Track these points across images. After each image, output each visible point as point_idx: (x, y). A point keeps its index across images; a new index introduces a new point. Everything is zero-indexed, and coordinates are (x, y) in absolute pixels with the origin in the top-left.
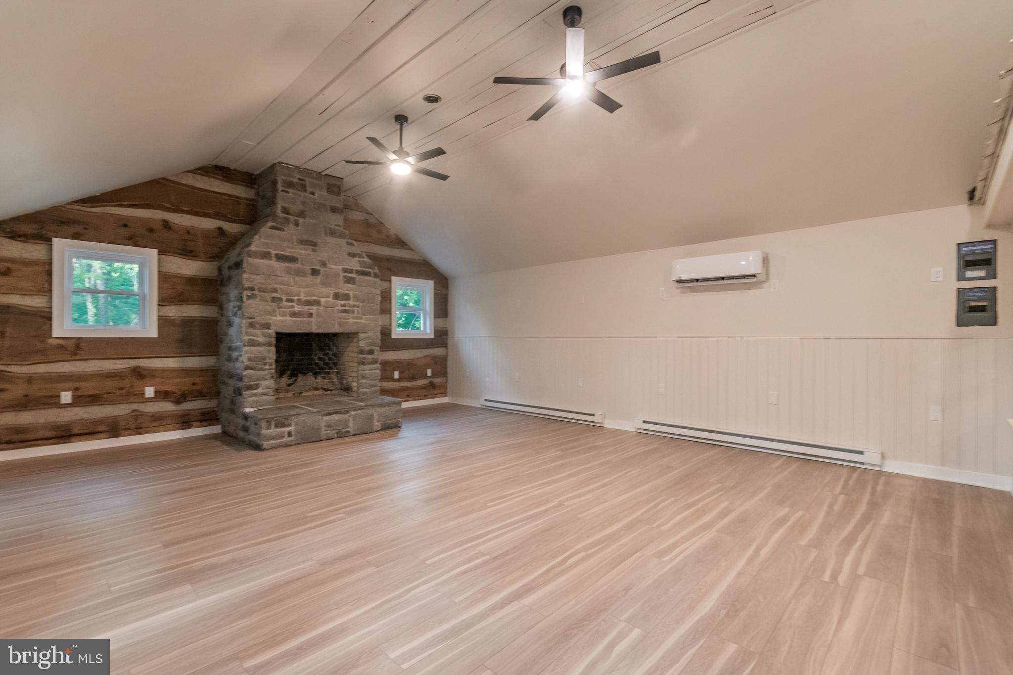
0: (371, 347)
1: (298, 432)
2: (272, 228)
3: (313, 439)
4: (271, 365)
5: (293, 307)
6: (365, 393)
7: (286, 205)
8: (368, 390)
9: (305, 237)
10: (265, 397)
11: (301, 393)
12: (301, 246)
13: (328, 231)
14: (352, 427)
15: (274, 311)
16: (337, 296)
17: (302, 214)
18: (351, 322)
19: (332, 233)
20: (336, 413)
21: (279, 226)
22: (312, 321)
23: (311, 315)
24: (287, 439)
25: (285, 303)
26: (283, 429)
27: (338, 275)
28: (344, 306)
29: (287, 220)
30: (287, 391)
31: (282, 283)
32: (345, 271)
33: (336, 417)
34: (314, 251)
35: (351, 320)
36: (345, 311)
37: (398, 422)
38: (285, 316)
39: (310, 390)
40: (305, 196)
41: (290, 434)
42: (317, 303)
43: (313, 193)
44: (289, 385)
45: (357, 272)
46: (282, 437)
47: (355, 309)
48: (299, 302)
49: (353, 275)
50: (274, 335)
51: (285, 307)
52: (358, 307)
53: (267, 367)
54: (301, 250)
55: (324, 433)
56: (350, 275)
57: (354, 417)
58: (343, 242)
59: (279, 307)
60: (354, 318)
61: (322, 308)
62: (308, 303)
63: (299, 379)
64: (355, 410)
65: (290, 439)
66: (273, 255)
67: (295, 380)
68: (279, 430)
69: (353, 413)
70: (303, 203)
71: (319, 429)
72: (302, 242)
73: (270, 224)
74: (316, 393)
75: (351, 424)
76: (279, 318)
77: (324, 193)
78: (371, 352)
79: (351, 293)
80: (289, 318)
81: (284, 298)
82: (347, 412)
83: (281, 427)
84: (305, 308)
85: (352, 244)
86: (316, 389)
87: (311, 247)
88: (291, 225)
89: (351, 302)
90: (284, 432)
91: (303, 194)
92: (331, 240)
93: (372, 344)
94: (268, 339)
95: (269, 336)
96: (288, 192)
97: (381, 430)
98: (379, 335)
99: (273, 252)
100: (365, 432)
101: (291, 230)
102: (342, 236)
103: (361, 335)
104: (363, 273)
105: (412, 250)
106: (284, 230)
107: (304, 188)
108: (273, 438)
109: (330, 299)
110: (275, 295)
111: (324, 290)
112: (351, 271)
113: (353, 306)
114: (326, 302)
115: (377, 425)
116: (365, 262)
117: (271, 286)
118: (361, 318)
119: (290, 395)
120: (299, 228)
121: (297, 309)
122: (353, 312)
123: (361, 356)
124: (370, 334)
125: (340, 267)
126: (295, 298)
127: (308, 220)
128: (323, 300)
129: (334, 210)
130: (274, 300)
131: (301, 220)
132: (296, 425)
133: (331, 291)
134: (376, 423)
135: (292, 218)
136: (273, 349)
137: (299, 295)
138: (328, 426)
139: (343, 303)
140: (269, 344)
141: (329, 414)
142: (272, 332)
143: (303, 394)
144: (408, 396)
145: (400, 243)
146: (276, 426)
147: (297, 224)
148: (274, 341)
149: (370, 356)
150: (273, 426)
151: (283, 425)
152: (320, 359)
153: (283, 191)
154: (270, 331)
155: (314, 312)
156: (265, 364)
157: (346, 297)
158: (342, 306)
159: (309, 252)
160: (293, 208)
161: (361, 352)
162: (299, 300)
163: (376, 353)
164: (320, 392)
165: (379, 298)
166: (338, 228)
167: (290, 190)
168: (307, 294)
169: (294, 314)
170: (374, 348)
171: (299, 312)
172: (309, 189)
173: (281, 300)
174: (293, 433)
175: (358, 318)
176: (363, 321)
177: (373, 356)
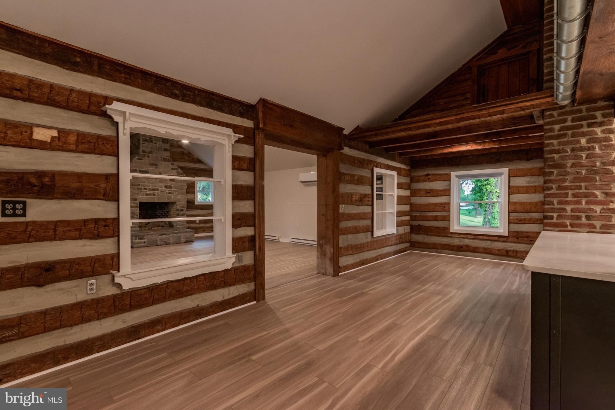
1: (148, 242)
2: (138, 159)
3: (154, 245)
4: (137, 215)
5: (147, 192)
6: (179, 228)
7: (144, 149)
8: (181, 227)
9: (153, 162)
10: (135, 228)
11: (152, 228)
12: (151, 166)
13: (163, 159)
14: (171, 240)
15: (139, 193)
16: (166, 187)
17: (151, 152)
18: (173, 198)
19: (165, 160)
20: (164, 235)
21: (141, 158)
22: (155, 198)
23: (155, 195)
24: (143, 244)
25: (143, 190)
26: (142, 240)
28: (170, 191)
29: (144, 156)
30: (145, 227)
31: (142, 182)
33: (164, 236)
34: (156, 168)
36: (170, 193)
37: (193, 240)
38: (144, 195)
39: (156, 226)
40: (152, 145)
41: (144, 242)
42: (158, 190)
43: (156, 143)
46: (141, 243)
47: (175, 192)
48: (150, 190)
50: (138, 203)
51: (143, 192)
52: (176, 191)
53: (136, 216)
54: (150, 168)
55: (159, 242)
57: (172, 237)
58: (169, 163)
59: (141, 192)
61: (159, 192)
62: (153, 190)
64: (173, 234)
65: (144, 244)
66: (138, 171)
68: (140, 240)
69: (172, 235)
70: (151, 148)
71: (157, 241)
72: (151, 164)
73: (137, 157)
74: (158, 228)
75: (171, 239)
76: (140, 196)
77: (161, 143)
78: (182, 210)
79: (173, 186)
80: (145, 196)
81: (143, 188)
82: (169, 234)
83: (141, 239)
84: (152, 192)
85: (173, 164)
86: (159, 226)
87: (154, 166)
88: (146, 157)
89: (173, 189)
90: (142, 241)
91: (151, 144)
92: (164, 163)
93: (182, 207)
94: (136, 205)
95: (137, 203)
96: (145, 144)
97: (184, 243)
98: (186, 203)
99: (138, 169)
100: (177, 243)
101: (146, 160)
102: (169, 161)
103: (178, 203)
105: (205, 164)
106: (143, 160)
107: (152, 141)
108: (137, 244)
109: (163, 188)
110: (140, 187)
111: (160, 184)
113: (174, 191)
114: (161, 189)
115: (183, 240)
116: (179, 172)
117: (137, 183)
119: (147, 228)
120: (149, 159)
121: (148, 192)
122: (174, 193)
123: (177, 212)
124: (181, 203)
126: (148, 188)
127: (154, 155)
128: (160, 189)
129: (165, 150)
130: (138, 189)
131: (150, 155)
132: (147, 239)
133: (164, 185)
134: (182, 240)
135: (146, 154)
136: (138, 209)
137: (149, 186)
138: (161, 240)
139: (169, 189)
140: (137, 207)
141: (161, 235)
142: (138, 202)
143: (153, 228)
144: (203, 231)
145: (199, 161)
146: (139, 239)
147: (149, 157)
148: (138, 205)
149: (181, 212)
150: (137, 239)
151: (142, 239)
152: (160, 213)
153: (142, 143)
154: (137, 202)
155: (156, 194)
156: (135, 215)
157: (170, 187)
158: (169, 191)
159: (154, 168)
160: (147, 150)
161: (178, 210)
162: (149, 189)
163: (185, 211)
164: (160, 228)
165: (186, 187)
166: (167, 157)
167: (146, 143)
168: (153, 186)
169: (147, 195)
170: (183, 208)
171: (149, 194)
172: (154, 142)
173: (141, 189)
174: (146, 242)
175: (176, 196)
176: (178, 197)
177: (183, 212)
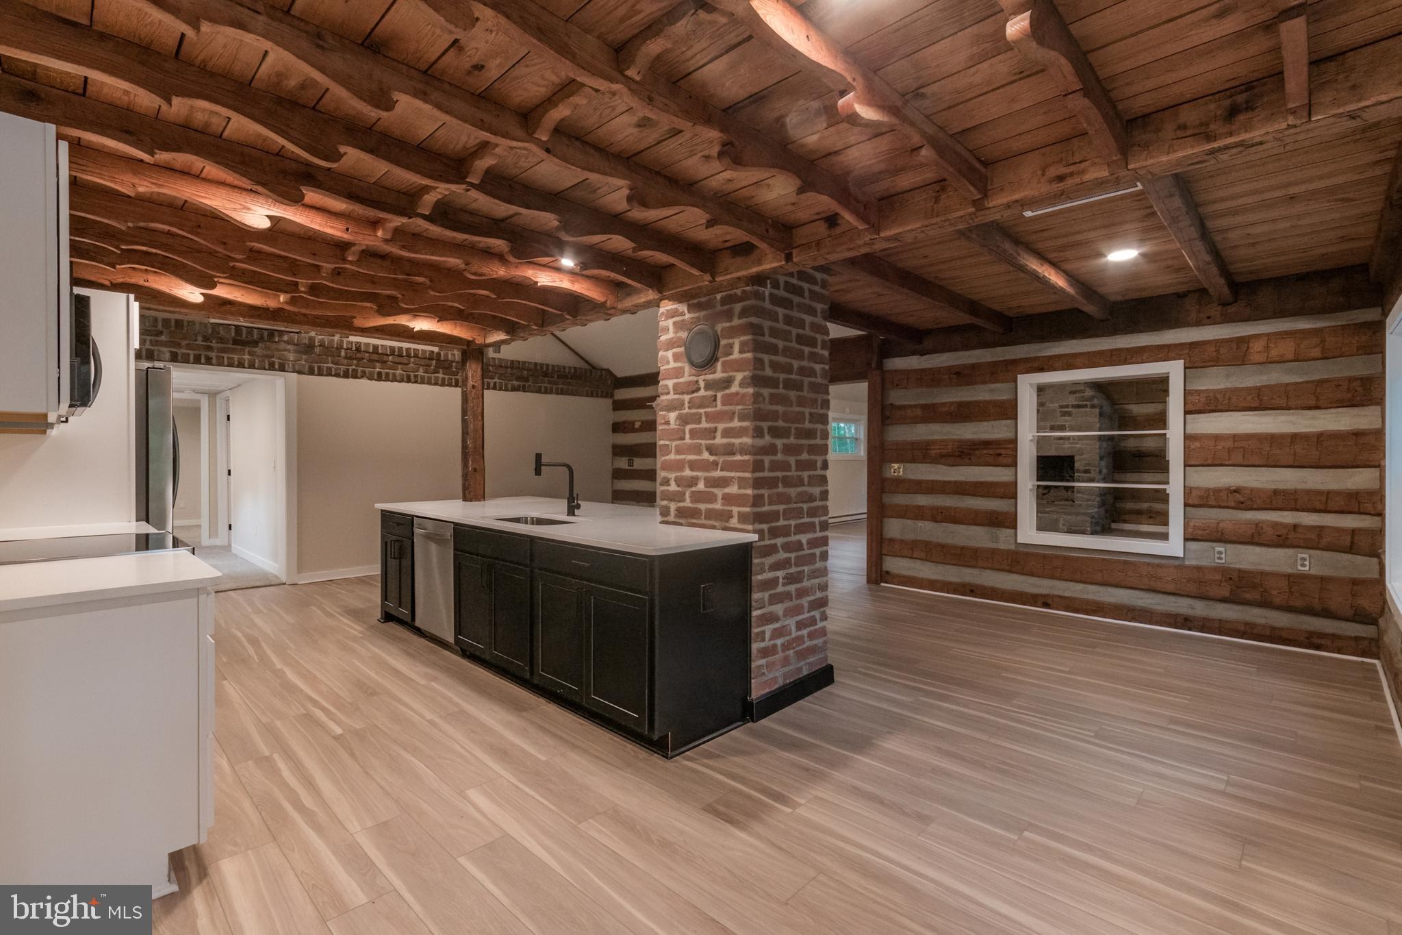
0: (1087, 468)
6: (1079, 505)
16: (1053, 428)
27: (1054, 411)
32: (1061, 407)
35: (1067, 446)
36: (1061, 439)
39: (1061, 500)
44: (1044, 494)
45: (1073, 406)
49: (1070, 410)
56: (1066, 410)
60: (1069, 443)
63: (1052, 491)
67: (1049, 492)
74: (1067, 503)
78: (1087, 472)
79: (1068, 424)
86: (1067, 500)
89: (1068, 431)
93: (1089, 465)
98: (1097, 458)
103: (1076, 458)
104: (1079, 406)
112: (1067, 406)
118: (1077, 443)
119: (1045, 502)
122: (1070, 438)
124: (1084, 456)
125: (1057, 405)
133: (1049, 424)
139: (1059, 432)
149: (1085, 475)
157: (1063, 427)
163: (1092, 473)
175: (1074, 443)
176: (1078, 446)
177: (1088, 475)
